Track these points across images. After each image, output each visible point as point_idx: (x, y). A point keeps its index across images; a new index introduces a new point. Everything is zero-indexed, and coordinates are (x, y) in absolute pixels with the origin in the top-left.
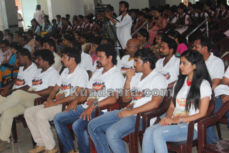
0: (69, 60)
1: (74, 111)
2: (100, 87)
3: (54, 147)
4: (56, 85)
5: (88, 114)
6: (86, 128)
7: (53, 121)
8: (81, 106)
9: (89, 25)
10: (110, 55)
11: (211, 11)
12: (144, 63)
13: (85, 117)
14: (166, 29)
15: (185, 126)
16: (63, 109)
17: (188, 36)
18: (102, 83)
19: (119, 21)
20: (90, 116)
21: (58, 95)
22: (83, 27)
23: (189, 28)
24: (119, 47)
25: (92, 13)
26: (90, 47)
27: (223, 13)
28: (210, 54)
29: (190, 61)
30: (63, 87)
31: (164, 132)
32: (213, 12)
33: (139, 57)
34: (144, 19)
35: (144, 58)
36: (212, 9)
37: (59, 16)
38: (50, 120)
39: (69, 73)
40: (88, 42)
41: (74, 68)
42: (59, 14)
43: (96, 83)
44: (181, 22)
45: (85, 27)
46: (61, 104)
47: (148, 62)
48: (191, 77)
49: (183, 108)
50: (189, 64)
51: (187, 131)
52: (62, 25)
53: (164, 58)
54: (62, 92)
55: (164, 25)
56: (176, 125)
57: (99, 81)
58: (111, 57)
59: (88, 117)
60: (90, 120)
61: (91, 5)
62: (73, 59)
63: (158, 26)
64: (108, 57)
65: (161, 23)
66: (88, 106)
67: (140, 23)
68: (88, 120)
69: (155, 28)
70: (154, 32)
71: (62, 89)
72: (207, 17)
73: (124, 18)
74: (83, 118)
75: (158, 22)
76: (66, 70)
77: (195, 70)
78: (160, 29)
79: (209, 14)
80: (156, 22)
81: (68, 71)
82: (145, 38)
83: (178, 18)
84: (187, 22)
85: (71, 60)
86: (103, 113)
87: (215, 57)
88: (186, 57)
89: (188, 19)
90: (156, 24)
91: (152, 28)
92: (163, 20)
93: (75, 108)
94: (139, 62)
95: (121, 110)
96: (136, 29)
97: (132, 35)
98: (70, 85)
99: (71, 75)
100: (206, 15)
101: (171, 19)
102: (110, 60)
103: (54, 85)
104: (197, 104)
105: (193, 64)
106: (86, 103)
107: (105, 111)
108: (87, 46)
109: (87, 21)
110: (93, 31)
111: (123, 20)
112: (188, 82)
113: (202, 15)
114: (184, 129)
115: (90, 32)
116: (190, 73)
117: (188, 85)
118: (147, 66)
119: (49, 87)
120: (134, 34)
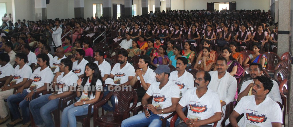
0: (20, 60)
1: (21, 94)
2: (38, 79)
3: (7, 115)
4: (11, 75)
5: (30, 97)
6: (28, 106)
7: (6, 100)
8: (26, 90)
9: (38, 28)
10: (45, 60)
11: (108, 24)
12: (65, 66)
13: (28, 99)
14: (82, 34)
15: (87, 107)
16: (14, 92)
17: (94, 40)
18: (39, 77)
19: (54, 31)
20: (31, 98)
21: (11, 83)
22: (34, 29)
23: (95, 34)
24: (54, 46)
25: (40, 19)
26: (37, 43)
27: (114, 27)
28: (103, 60)
29: (91, 68)
30: (16, 77)
31: (74, 111)
32: (109, 25)
33: (63, 63)
34: (70, 28)
35: (66, 64)
36: (109, 23)
37: (19, 21)
38: (5, 99)
39: (20, 69)
40: (35, 40)
41: (23, 65)
42: (19, 19)
43: (36, 76)
44: (91, 30)
45: (35, 29)
46: (13, 88)
47: (68, 66)
48: (91, 77)
49: (87, 96)
50: (91, 70)
51: (88, 109)
52: (21, 26)
53: (78, 60)
54: (14, 81)
55: (82, 32)
56: (82, 106)
57: (38, 76)
58: (46, 61)
59: (30, 99)
60: (31, 100)
61: (40, 14)
62: (22, 60)
63: (78, 32)
64: (44, 61)
65: (80, 30)
66: (30, 91)
67: (68, 30)
68: (30, 101)
69: (76, 33)
70: (75, 36)
71: (15, 79)
72: (106, 28)
73: (58, 29)
74: (26, 100)
75: (78, 30)
76: (18, 66)
77: (93, 74)
78: (79, 34)
79: (107, 27)
80: (77, 30)
81: (19, 67)
82: (69, 41)
83: (90, 28)
84: (95, 31)
85: (21, 60)
86: (40, 96)
87: (106, 62)
88: (89, 66)
89: (95, 29)
90: (77, 31)
91: (74, 33)
92: (81, 29)
93: (22, 92)
94: (63, 65)
95: (50, 95)
96: (66, 33)
97: (62, 38)
98: (20, 76)
99: (20, 70)
100: (105, 27)
101: (85, 28)
102: (45, 63)
103: (9, 75)
104: (94, 93)
105: (93, 70)
106: (29, 88)
107: (41, 94)
108: (35, 43)
109: (36, 25)
110: (40, 32)
111: (57, 30)
112: (89, 80)
113: (103, 27)
114: (86, 108)
115: (37, 32)
116: (91, 75)
117: (90, 82)
118: (67, 68)
119: (6, 76)
120: (62, 37)
